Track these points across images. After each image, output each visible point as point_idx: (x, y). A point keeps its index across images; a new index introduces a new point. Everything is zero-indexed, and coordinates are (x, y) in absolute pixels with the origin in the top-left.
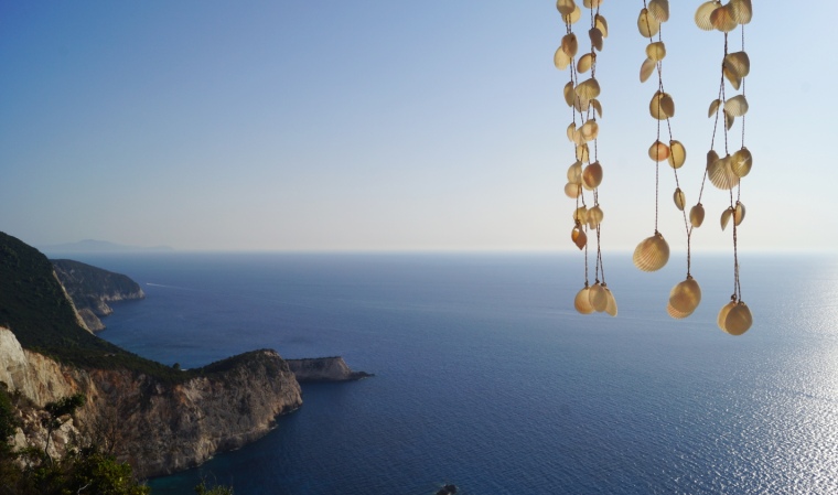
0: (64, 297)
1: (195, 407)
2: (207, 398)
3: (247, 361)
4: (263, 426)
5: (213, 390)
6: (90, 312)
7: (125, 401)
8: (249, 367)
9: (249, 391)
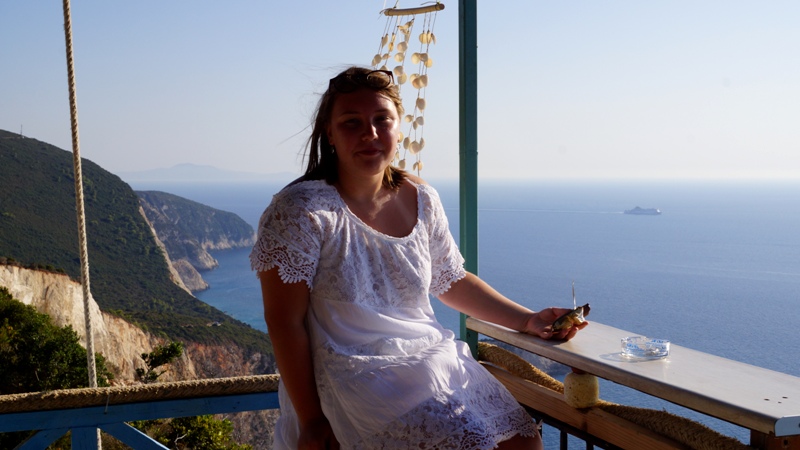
0: (154, 243)
6: (188, 264)
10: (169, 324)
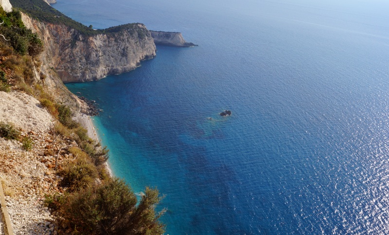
1: (98, 49)
2: (106, 46)
3: (128, 28)
4: (133, 65)
5: (109, 42)
7: (63, 42)
8: (129, 32)
9: (128, 45)
10: (40, 15)
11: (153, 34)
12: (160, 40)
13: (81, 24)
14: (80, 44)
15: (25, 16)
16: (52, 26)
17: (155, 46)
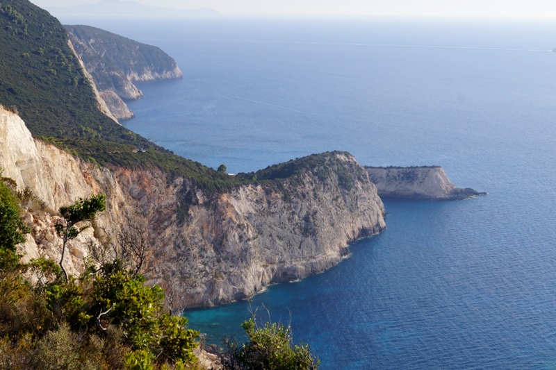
0: (82, 75)
1: (245, 222)
2: (261, 213)
3: (313, 166)
4: (332, 254)
5: (269, 203)
6: (115, 95)
7: (158, 211)
8: (315, 174)
9: (315, 206)
10: (97, 150)
11: (374, 175)
12: (392, 189)
13: (198, 165)
14: (198, 214)
15: (63, 156)
16: (128, 173)
17: (382, 204)
